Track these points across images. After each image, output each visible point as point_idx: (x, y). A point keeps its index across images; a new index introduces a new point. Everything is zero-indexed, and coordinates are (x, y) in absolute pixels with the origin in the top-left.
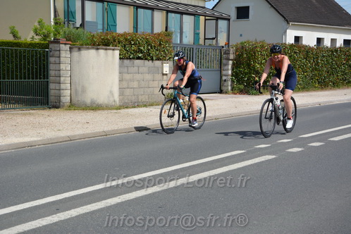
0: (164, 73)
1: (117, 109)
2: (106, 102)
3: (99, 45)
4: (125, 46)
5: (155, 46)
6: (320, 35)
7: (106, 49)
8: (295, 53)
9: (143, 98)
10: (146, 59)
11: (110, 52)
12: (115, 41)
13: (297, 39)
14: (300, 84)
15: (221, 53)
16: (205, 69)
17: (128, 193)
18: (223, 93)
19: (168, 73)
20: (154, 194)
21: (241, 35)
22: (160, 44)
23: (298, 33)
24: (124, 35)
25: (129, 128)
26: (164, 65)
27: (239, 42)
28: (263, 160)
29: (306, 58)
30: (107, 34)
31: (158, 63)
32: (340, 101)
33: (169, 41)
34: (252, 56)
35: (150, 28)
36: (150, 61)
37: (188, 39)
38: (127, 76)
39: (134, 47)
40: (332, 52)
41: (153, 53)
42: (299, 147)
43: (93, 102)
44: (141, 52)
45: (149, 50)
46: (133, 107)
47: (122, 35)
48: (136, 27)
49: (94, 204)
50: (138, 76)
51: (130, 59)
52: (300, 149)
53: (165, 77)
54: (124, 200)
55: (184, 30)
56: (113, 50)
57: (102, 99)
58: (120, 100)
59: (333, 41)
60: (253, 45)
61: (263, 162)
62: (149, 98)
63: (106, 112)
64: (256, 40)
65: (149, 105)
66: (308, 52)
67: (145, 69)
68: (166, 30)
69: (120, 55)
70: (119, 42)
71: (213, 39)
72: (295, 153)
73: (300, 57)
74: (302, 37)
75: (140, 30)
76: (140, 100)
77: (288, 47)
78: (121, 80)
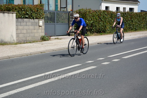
0: (40, 25)
1: (15, 44)
2: (9, 40)
3: (4, 11)
4: (19, 11)
5: (35, 12)
6: (118, 6)
7: (8, 13)
8: (106, 15)
9: (29, 39)
10: (30, 18)
11: (11, 15)
12: (13, 9)
13: (107, 8)
14: (108, 30)
15: (69, 15)
16: (61, 23)
17: (21, 87)
18: (70, 35)
19: (42, 25)
20: (35, 87)
21: (79, 6)
22: (37, 11)
23: (107, 5)
24: (18, 5)
25: (22, 54)
26: (40, 21)
27: (78, 9)
28: (90, 69)
29: (111, 18)
30: (9, 5)
31: (36, 20)
32: (128, 38)
33: (42, 9)
34: (84, 16)
35: (32, 2)
36: (33, 20)
37: (52, 8)
38: (20, 27)
39: (23, 12)
40: (124, 14)
41: (34, 15)
42: (107, 62)
43: (2, 41)
44: (27, 14)
45: (31, 13)
46: (24, 43)
47: (17, 6)
48: (24, 1)
49: (2, 94)
50: (26, 27)
51: (22, 18)
52: (108, 63)
53: (40, 27)
54: (19, 91)
55: (50, 3)
56: (13, 13)
57: (7, 39)
58: (17, 40)
59: (124, 8)
60: (85, 11)
61: (90, 70)
62: (32, 38)
63: (9, 46)
64: (86, 8)
65: (32, 42)
66: (112, 14)
67: (30, 24)
68: (41, 3)
69: (16, 16)
70: (16, 9)
71: (65, 8)
72: (106, 65)
73: (108, 17)
74: (109, 7)
75: (27, 3)
76: (27, 40)
77: (102, 12)
78: (17, 29)
